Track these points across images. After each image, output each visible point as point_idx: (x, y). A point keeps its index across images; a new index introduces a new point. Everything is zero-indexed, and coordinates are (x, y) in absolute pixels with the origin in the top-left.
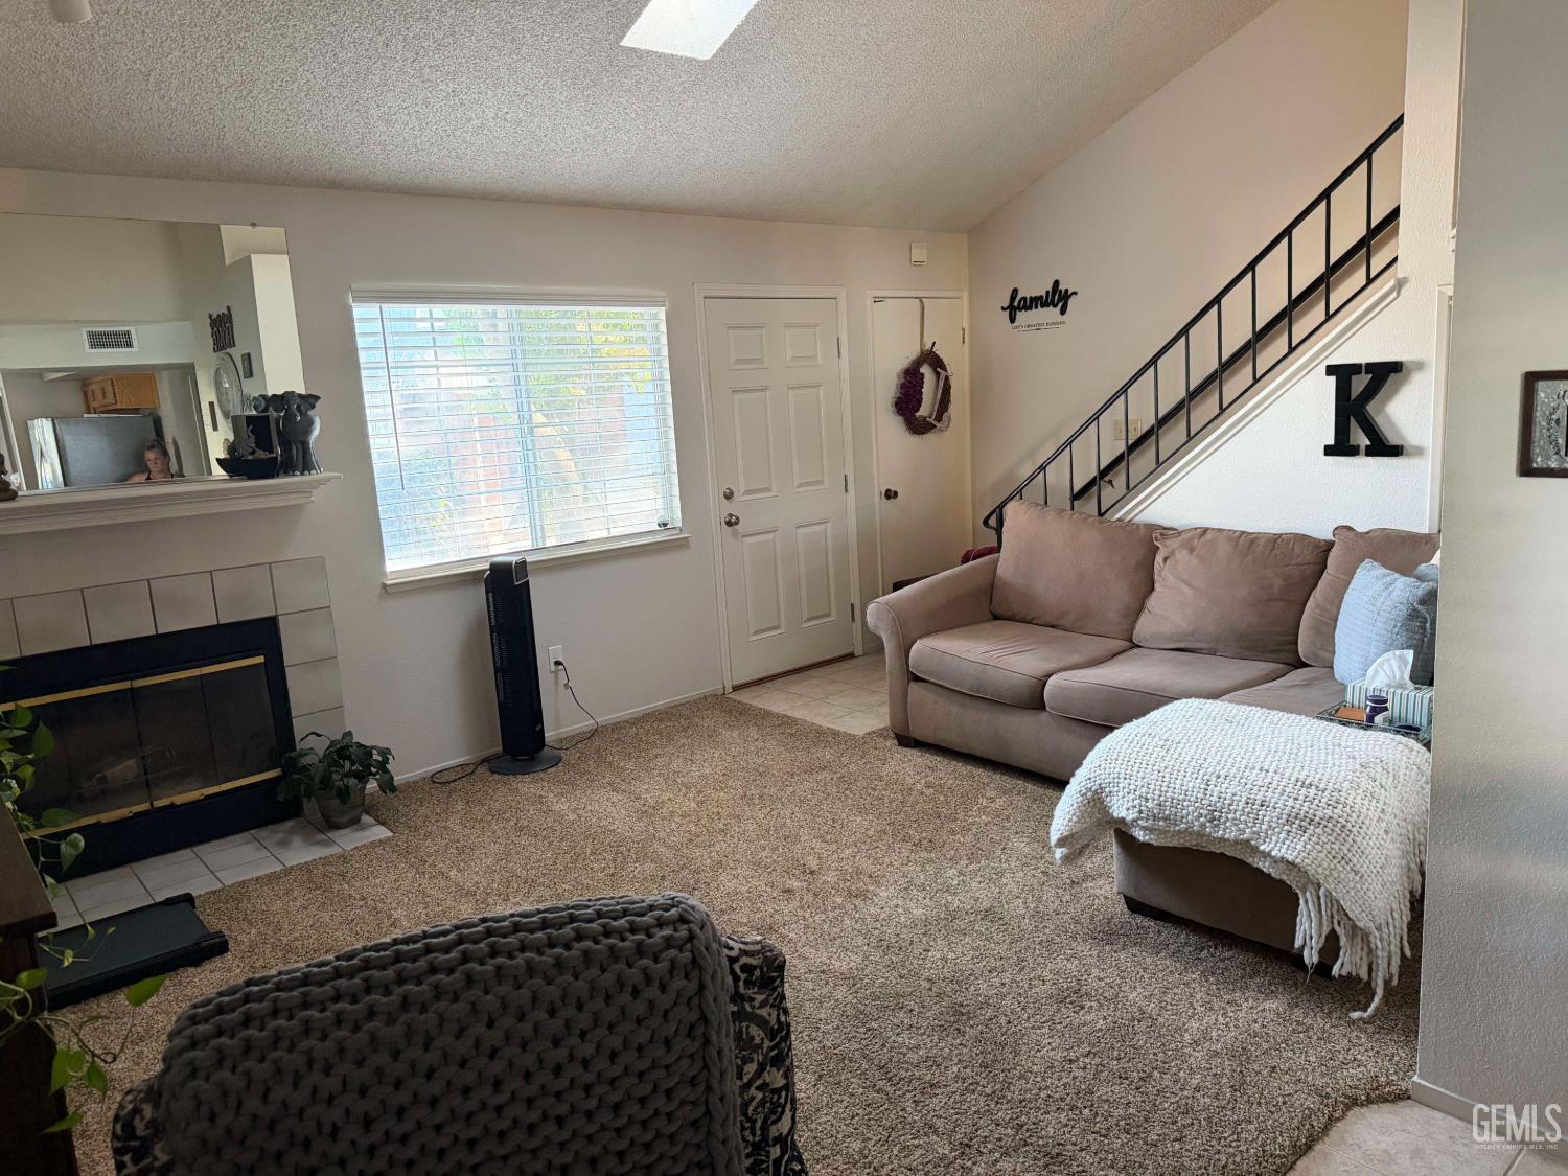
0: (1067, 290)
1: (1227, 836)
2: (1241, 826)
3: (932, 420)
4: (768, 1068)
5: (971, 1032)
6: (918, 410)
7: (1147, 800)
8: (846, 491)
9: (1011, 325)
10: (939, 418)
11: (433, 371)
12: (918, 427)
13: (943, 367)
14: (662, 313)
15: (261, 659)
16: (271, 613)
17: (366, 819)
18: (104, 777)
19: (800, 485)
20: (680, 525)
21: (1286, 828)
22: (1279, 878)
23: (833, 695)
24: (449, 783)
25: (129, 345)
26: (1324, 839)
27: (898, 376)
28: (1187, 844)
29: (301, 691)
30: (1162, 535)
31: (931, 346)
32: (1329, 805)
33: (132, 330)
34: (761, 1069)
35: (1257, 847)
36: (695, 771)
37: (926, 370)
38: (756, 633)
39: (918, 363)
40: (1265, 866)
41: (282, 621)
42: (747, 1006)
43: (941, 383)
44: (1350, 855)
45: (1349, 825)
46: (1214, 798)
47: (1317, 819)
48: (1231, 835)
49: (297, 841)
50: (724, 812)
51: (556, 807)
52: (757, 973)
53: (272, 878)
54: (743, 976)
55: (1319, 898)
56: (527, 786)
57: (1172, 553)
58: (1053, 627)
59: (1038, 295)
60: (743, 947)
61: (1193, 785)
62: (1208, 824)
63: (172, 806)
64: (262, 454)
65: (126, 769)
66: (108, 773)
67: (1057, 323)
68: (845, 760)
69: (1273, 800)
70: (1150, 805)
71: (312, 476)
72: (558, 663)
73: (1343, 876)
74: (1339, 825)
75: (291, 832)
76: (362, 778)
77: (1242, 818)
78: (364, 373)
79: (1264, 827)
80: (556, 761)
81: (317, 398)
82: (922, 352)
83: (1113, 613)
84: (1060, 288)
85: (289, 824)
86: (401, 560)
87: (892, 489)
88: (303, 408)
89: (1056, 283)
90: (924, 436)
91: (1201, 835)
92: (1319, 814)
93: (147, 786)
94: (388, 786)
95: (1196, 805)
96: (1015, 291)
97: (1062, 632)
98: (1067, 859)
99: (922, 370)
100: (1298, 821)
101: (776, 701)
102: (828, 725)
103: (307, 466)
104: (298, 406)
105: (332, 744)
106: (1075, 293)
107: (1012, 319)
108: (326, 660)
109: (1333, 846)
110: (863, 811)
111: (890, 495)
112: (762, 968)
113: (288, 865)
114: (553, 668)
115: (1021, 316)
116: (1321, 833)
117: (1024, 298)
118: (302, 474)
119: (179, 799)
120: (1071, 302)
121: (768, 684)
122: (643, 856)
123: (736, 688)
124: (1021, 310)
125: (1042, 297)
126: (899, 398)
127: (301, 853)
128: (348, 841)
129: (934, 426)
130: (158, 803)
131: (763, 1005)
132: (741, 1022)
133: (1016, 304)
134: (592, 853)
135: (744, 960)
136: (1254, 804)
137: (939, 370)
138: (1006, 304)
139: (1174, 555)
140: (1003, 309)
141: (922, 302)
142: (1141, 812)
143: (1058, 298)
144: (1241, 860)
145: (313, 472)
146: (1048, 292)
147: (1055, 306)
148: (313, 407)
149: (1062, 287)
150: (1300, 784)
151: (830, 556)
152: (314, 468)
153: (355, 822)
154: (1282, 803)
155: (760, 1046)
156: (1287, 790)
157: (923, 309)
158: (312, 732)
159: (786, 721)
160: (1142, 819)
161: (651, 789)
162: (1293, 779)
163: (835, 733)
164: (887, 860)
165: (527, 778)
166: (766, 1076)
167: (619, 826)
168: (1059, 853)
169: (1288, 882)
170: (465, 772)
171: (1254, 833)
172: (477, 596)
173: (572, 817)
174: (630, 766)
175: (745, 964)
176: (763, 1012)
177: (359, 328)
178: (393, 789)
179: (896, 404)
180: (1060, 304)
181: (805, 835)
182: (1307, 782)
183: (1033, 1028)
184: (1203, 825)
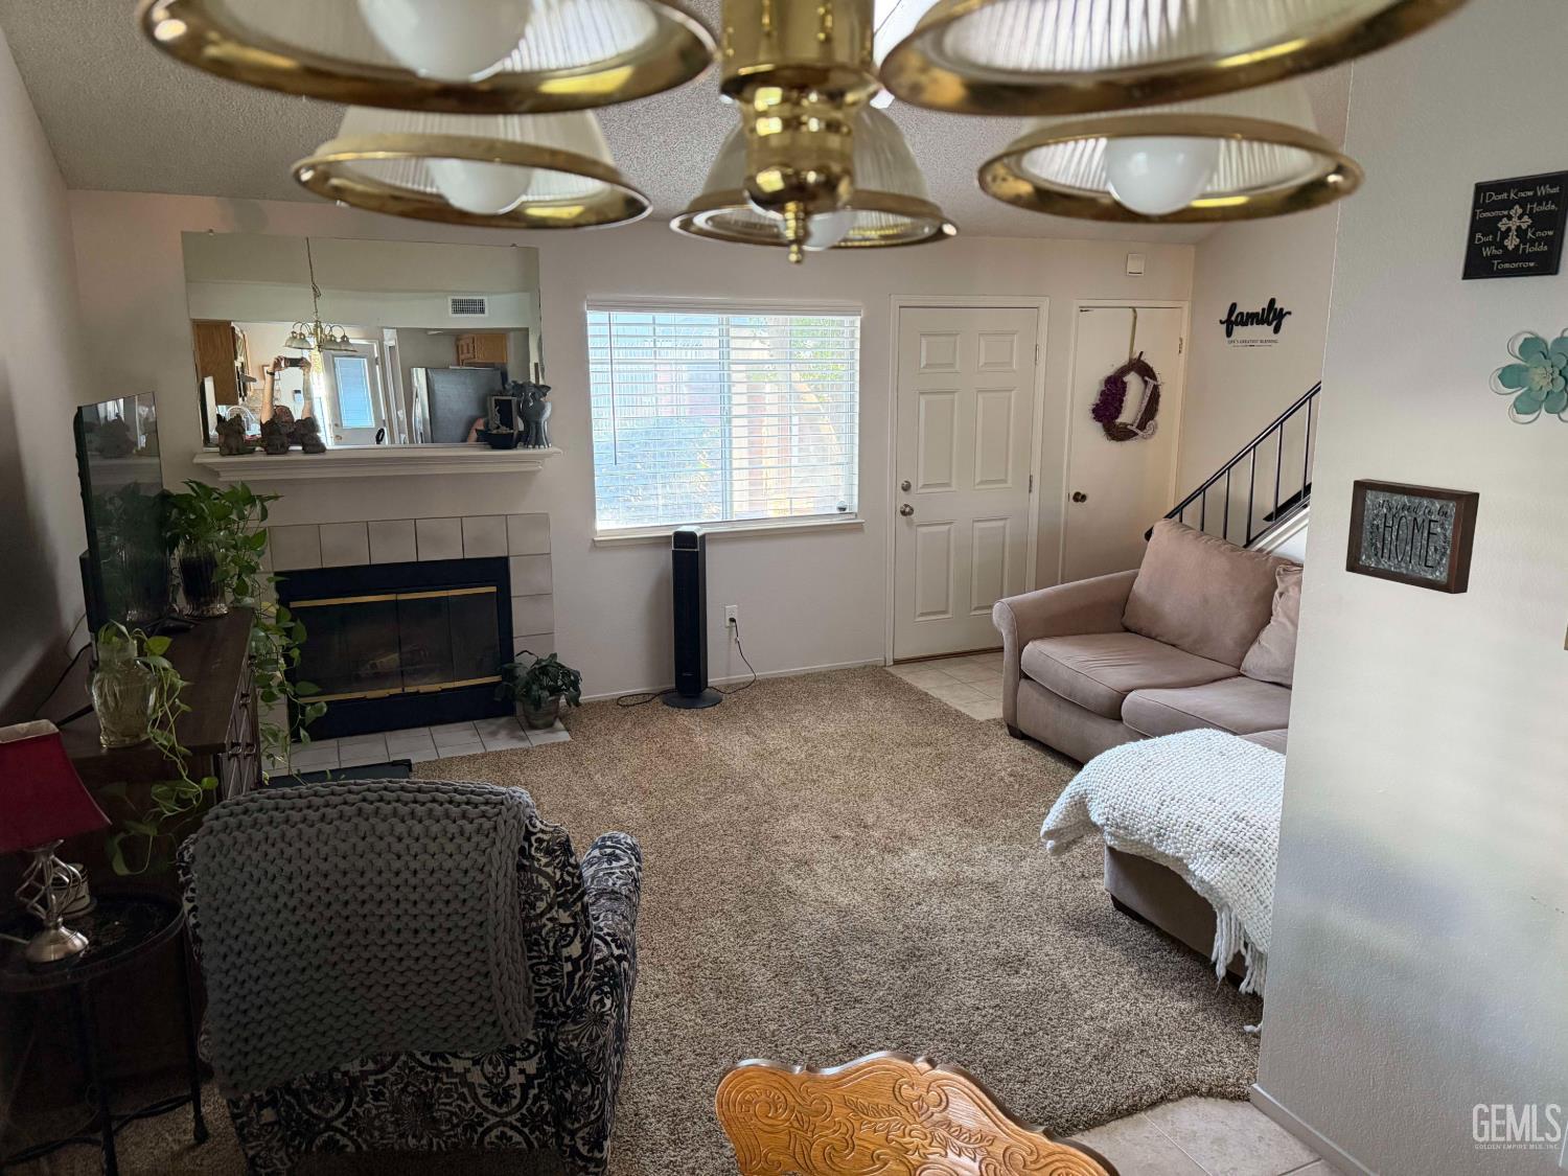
0: (1282, 310)
1: (1167, 852)
2: (1179, 845)
3: (1134, 428)
4: (556, 908)
5: (913, 970)
6: (1117, 417)
7: (1114, 810)
8: (1030, 491)
9: (1227, 339)
10: (1142, 426)
11: (651, 367)
12: (1118, 433)
13: (1153, 377)
14: (858, 321)
15: (493, 589)
16: (504, 554)
17: (559, 725)
18: (375, 664)
19: (982, 482)
20: (856, 510)
21: (1211, 852)
22: (1202, 895)
23: (981, 681)
24: (628, 706)
25: (482, 311)
26: (1238, 867)
27: (1100, 383)
28: (1143, 854)
29: (523, 617)
30: (1284, 570)
31: (1138, 355)
32: (1251, 839)
33: (485, 298)
34: (550, 907)
35: (1187, 866)
36: (821, 728)
37: (1133, 381)
38: (922, 614)
39: (1124, 371)
40: (1195, 886)
41: (512, 561)
42: (536, 863)
43: (1148, 393)
44: (1259, 886)
45: (1263, 860)
46: (1163, 817)
47: (1237, 850)
48: (1170, 852)
49: (503, 734)
50: (823, 766)
51: (696, 740)
52: (545, 844)
53: (473, 758)
54: (535, 845)
55: (1231, 919)
56: (685, 718)
57: (1287, 589)
58: (1174, 646)
59: (1255, 311)
60: (543, 827)
61: (1151, 803)
62: (1155, 839)
63: (418, 693)
64: (504, 430)
65: (391, 660)
66: (378, 662)
67: (1270, 341)
68: (952, 740)
69: (1208, 827)
70: (1116, 814)
71: (542, 450)
72: (733, 620)
73: (1249, 903)
74: (1255, 858)
75: (501, 727)
76: (555, 691)
77: (1180, 838)
78: (592, 367)
79: (1195, 849)
80: (716, 702)
81: (549, 388)
82: (1130, 360)
83: (1229, 639)
84: (1276, 306)
85: (503, 720)
86: (608, 522)
87: (1082, 492)
88: (537, 396)
89: (1272, 302)
90: (1123, 442)
91: (1149, 846)
92: (1240, 845)
93: (402, 675)
94: (574, 701)
95: (1150, 820)
96: (1234, 306)
97: (1179, 651)
98: (1056, 851)
99: (1126, 379)
100: (1221, 849)
101: (926, 681)
102: (958, 708)
103: (538, 442)
104: (533, 394)
105: (539, 662)
106: (1289, 313)
107: (1229, 334)
108: (542, 596)
109: (1246, 875)
110: (939, 785)
111: (1079, 498)
112: (548, 843)
113: (488, 750)
114: (728, 623)
115: (1238, 330)
116: (1238, 862)
117: (1242, 314)
118: (534, 447)
119: (423, 689)
120: (1286, 321)
121: (929, 663)
122: (740, 788)
123: (897, 662)
124: (1237, 325)
125: (1257, 314)
126: (1097, 405)
127: (502, 743)
128: (539, 738)
129: (1136, 434)
130: (409, 690)
131: (546, 865)
132: (532, 873)
133: (1233, 318)
134: (704, 780)
135: (540, 835)
136: (1192, 827)
137: (1147, 378)
138: (1224, 318)
139: (1288, 591)
140: (1221, 322)
141: (1135, 311)
142: (1108, 819)
143: (1273, 316)
144: (1180, 876)
145: (542, 446)
146: (1263, 310)
147: (1269, 324)
148: (545, 395)
149: (1278, 306)
150: (1234, 817)
151: (1007, 549)
152: (543, 444)
153: (549, 726)
154: (1214, 832)
155: (548, 892)
156: (1222, 820)
157: (1135, 318)
158: (528, 650)
159: (924, 698)
160: (1107, 825)
161: (776, 738)
162: (1232, 811)
163: (959, 715)
164: (933, 829)
165: (687, 712)
166: (554, 913)
167: (737, 764)
168: (1050, 844)
169: (1210, 901)
170: (645, 699)
171: (1187, 853)
172: (666, 557)
173: (705, 749)
174: (771, 716)
175: (539, 838)
176: (549, 870)
177: (591, 330)
178: (578, 704)
179: (1094, 411)
180: (1274, 323)
181: (877, 797)
182: (1241, 816)
183: (965, 978)
184: (1151, 839)
